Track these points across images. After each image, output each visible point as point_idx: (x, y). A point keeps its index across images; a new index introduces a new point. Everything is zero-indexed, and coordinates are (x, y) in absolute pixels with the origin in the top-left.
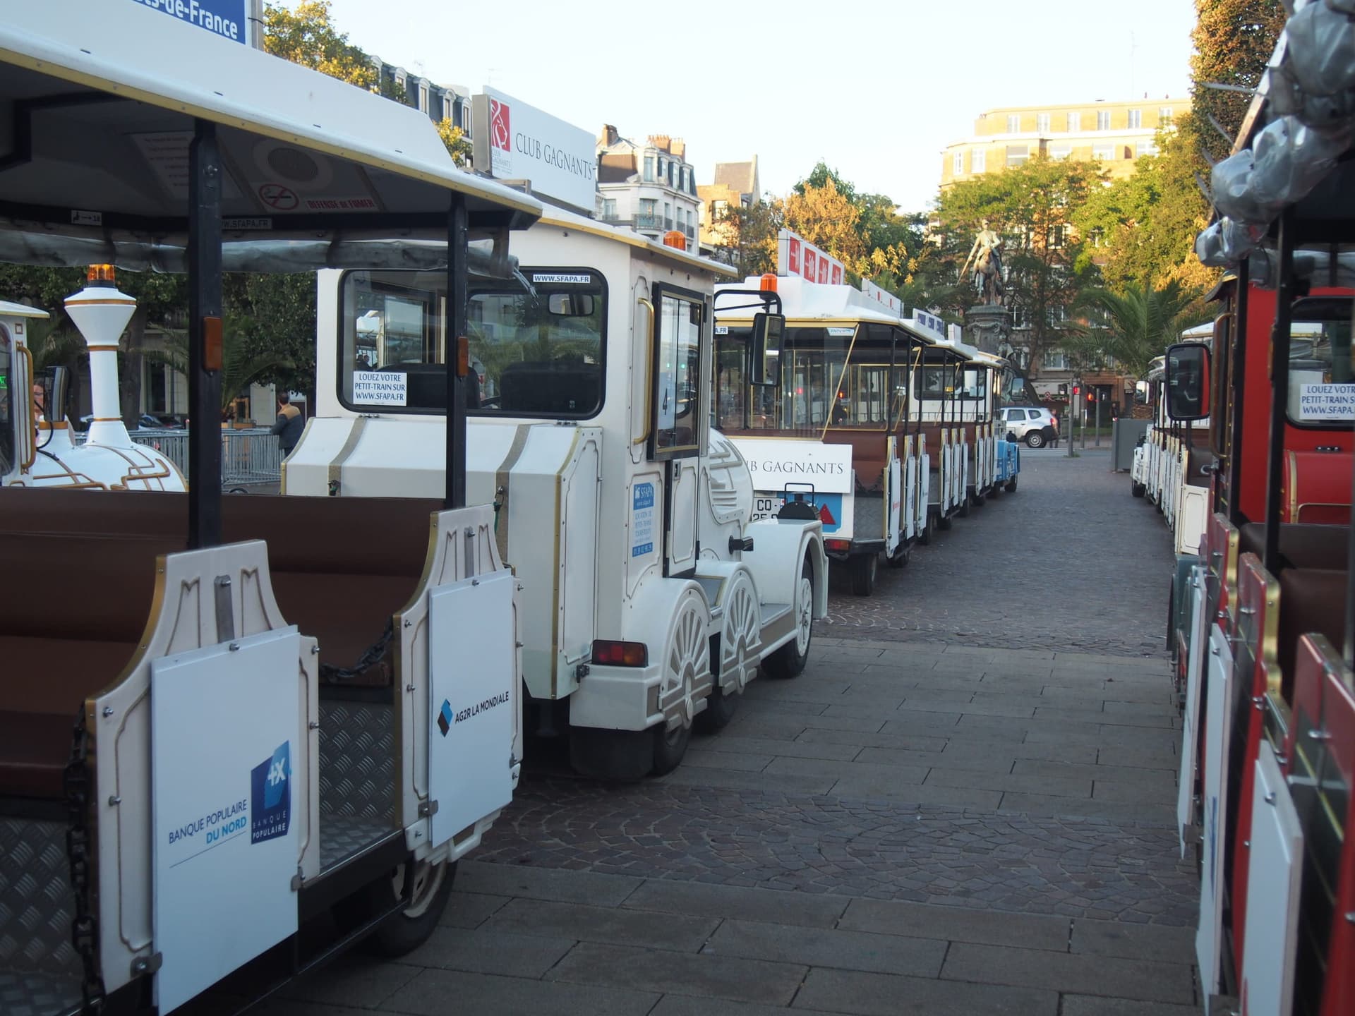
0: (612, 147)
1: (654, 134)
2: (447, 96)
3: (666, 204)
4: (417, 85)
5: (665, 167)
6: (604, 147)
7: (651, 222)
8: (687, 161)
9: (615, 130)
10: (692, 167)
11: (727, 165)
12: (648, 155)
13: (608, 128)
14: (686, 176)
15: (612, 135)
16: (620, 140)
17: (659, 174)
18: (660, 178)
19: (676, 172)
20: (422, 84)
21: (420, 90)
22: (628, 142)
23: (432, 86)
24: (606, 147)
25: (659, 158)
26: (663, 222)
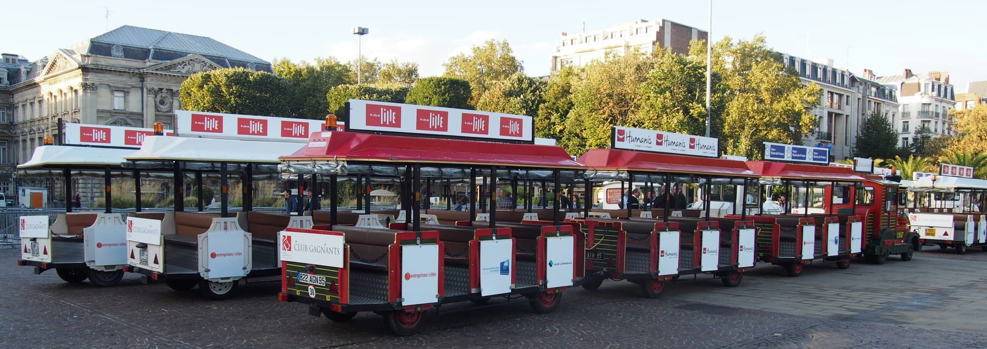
0: (908, 79)
1: (932, 71)
2: (820, 66)
3: (937, 105)
4: (806, 64)
5: (936, 87)
6: (904, 80)
7: (927, 114)
8: (951, 82)
9: (910, 71)
10: (953, 86)
11: (975, 83)
12: (926, 82)
13: (906, 70)
14: (949, 91)
15: (909, 74)
16: (913, 75)
17: (933, 90)
18: (933, 93)
19: (942, 89)
20: (807, 63)
21: (807, 65)
22: (916, 76)
23: (813, 63)
24: (905, 79)
25: (933, 83)
26: (934, 114)
